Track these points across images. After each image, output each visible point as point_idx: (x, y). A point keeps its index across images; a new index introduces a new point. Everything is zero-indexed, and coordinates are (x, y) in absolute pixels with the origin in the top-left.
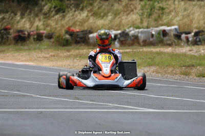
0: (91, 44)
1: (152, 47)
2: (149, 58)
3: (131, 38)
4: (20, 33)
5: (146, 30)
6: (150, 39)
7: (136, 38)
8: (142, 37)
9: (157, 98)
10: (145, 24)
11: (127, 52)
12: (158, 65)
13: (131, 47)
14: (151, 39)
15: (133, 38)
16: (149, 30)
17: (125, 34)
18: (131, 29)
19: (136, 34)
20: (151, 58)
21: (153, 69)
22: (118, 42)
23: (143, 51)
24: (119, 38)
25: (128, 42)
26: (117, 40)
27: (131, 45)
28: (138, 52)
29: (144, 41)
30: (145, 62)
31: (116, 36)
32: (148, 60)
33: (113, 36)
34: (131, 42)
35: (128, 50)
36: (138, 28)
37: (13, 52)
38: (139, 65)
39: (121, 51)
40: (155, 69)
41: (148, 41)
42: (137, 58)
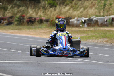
0: (71, 25)
1: (106, 27)
2: (104, 34)
3: (94, 22)
4: (30, 19)
5: (102, 17)
6: (104, 23)
7: (97, 22)
8: (100, 22)
9: (106, 56)
10: (102, 14)
11: (91, 30)
12: (108, 38)
14: (106, 23)
15: (95, 22)
16: (104, 17)
17: (90, 20)
18: (94, 17)
19: (97, 20)
21: (105, 40)
23: (100, 29)
24: (87, 22)
25: (92, 24)
26: (86, 23)
27: (93, 26)
28: (97, 30)
29: (102, 24)
30: (101, 36)
31: (85, 21)
32: (103, 35)
33: (83, 21)
34: (93, 24)
35: (92, 29)
36: (97, 16)
37: (26, 30)
38: (97, 38)
39: (88, 29)
40: (107, 40)
41: (103, 24)
42: (96, 33)
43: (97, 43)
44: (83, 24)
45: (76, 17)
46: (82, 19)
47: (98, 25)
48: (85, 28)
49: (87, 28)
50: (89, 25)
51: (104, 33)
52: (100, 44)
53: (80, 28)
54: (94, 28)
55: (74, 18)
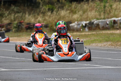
0: (71, 30)
1: (108, 30)
5: (103, 20)
7: (98, 25)
8: (101, 25)
12: (112, 41)
13: (95, 31)
14: (107, 26)
15: (96, 25)
16: (105, 20)
17: (91, 23)
18: (95, 20)
19: (98, 23)
20: (107, 37)
21: (109, 43)
22: (87, 28)
23: (102, 33)
25: (93, 28)
27: (94, 30)
28: (100, 34)
29: (103, 27)
30: (104, 39)
31: (86, 24)
32: (106, 38)
33: (84, 25)
34: (95, 28)
35: (94, 33)
36: (98, 19)
38: (101, 41)
39: (90, 33)
40: (110, 43)
41: (105, 27)
42: (99, 37)
43: (101, 46)
44: (84, 28)
45: (76, 21)
46: (82, 23)
47: (99, 28)
48: (86, 32)
49: (88, 32)
50: (90, 29)
51: (107, 36)
52: (104, 47)
53: (81, 32)
54: (96, 32)
55: (74, 22)
